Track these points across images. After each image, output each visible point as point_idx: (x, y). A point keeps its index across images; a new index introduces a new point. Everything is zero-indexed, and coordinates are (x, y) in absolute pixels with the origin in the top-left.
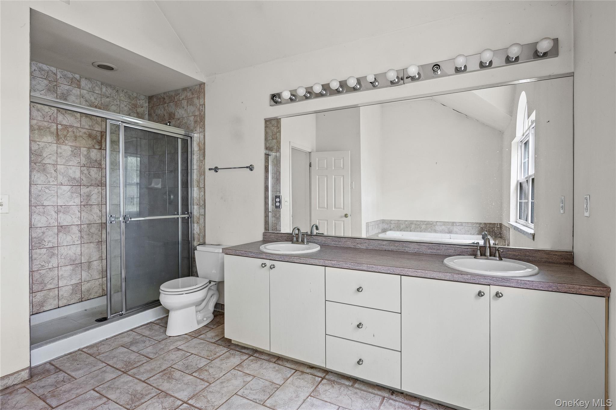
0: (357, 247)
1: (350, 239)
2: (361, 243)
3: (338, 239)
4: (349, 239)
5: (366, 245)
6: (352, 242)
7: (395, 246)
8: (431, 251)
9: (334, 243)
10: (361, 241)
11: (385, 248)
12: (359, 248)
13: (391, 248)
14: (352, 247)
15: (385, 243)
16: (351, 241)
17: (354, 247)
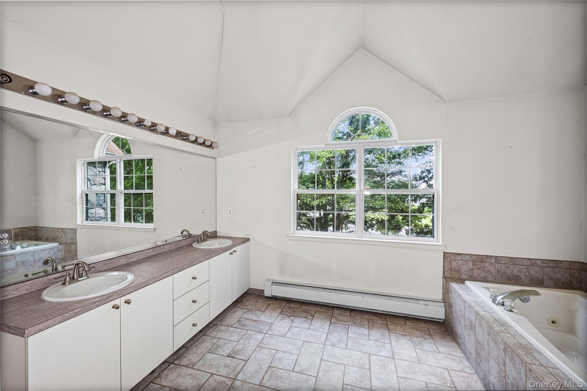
0: (129, 262)
1: (123, 257)
2: (132, 257)
3: (111, 261)
4: (121, 257)
5: (137, 257)
6: (125, 259)
7: (157, 250)
8: (176, 246)
9: (106, 266)
10: (133, 255)
11: (151, 254)
12: (131, 261)
13: (154, 253)
14: (125, 263)
15: (150, 250)
16: (123, 258)
17: (127, 262)
